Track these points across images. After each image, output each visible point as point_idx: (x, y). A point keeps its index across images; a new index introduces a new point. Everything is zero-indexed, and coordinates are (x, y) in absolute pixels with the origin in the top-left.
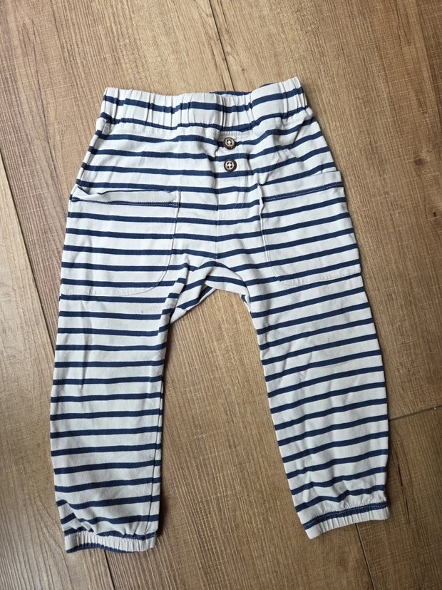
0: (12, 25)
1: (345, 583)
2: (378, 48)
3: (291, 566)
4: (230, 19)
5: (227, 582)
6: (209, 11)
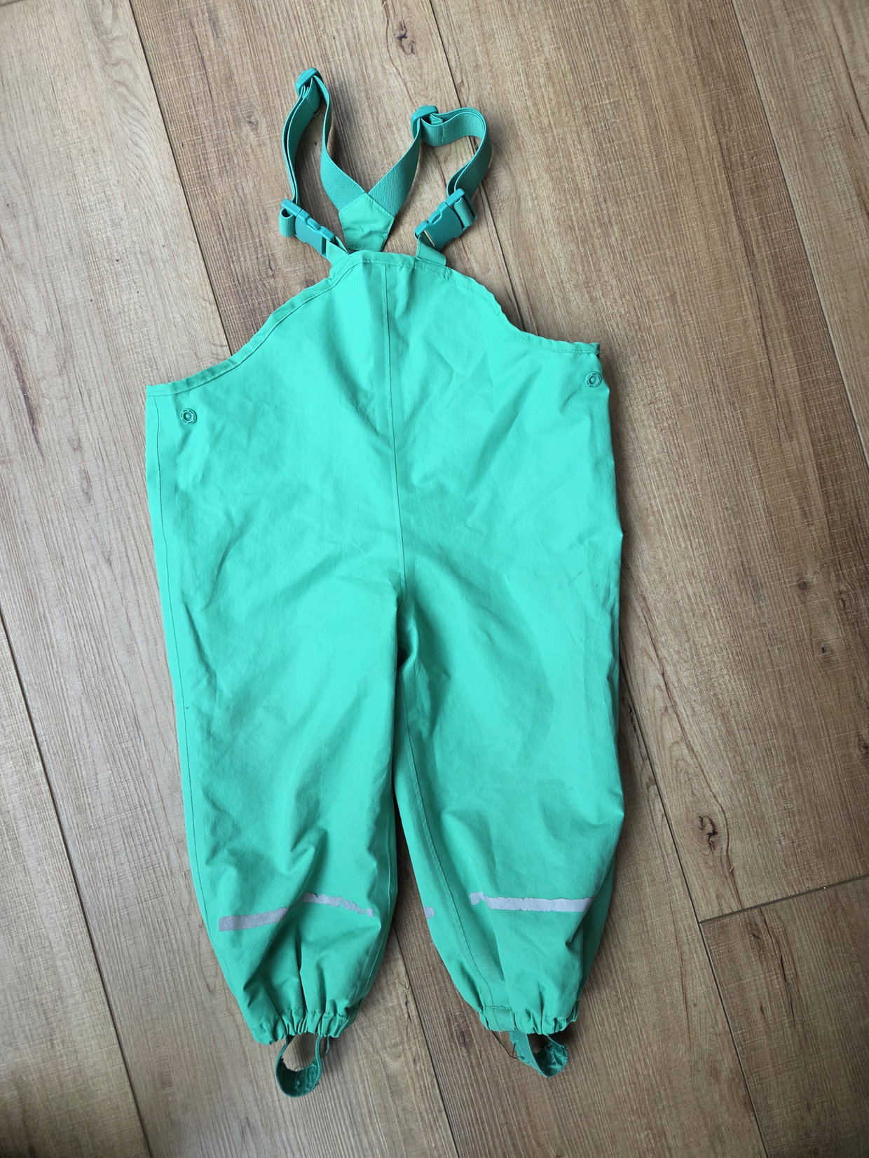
1: (717, 1097)
2: (751, 445)
3: (652, 1076)
5: (577, 1096)
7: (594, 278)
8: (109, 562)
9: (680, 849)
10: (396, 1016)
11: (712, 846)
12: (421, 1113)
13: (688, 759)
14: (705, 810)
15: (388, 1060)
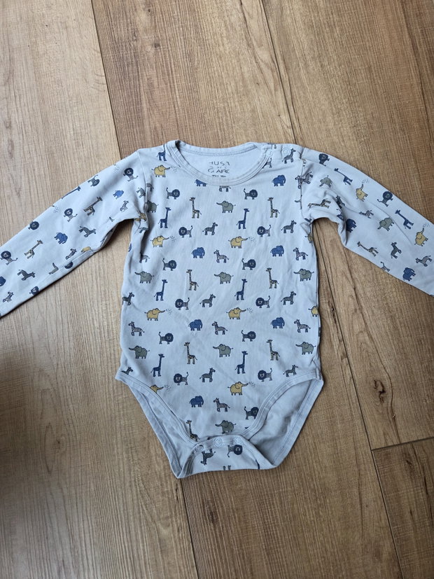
0: (147, 127)
1: (379, 571)
2: (414, 156)
3: (336, 554)
4: (304, 131)
5: (285, 563)
6: (289, 124)
7: (324, 54)
8: (19, 194)
9: (361, 400)
10: (169, 498)
11: (382, 400)
12: (180, 567)
13: (368, 343)
14: (378, 376)
15: (161, 528)
